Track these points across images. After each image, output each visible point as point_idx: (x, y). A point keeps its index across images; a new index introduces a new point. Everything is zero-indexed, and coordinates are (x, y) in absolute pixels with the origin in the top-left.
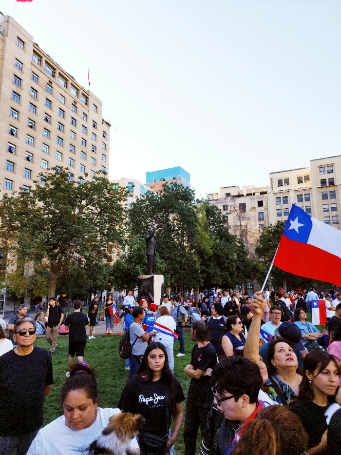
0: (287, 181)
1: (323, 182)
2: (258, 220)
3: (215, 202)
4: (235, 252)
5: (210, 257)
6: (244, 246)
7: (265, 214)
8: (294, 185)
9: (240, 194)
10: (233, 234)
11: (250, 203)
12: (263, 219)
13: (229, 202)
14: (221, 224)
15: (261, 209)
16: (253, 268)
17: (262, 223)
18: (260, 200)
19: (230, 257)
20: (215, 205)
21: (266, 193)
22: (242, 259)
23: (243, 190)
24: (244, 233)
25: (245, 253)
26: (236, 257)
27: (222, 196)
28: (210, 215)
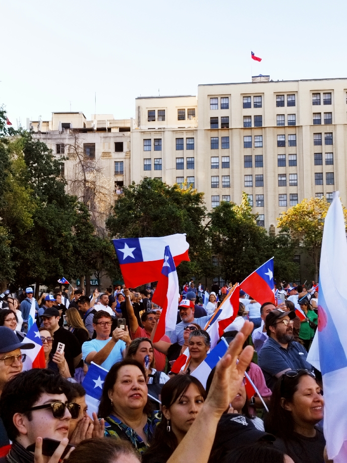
0: (162, 114)
1: (214, 121)
2: (113, 173)
3: (42, 136)
4: (73, 224)
5: (29, 233)
6: (89, 215)
7: (125, 165)
8: (172, 121)
9: (87, 127)
10: (71, 194)
11: (103, 145)
12: (122, 172)
13: (67, 139)
14: (52, 176)
15: (120, 156)
16: (101, 251)
17: (120, 179)
18: (119, 140)
19: (64, 233)
20: (41, 141)
21: (128, 130)
22: (84, 237)
23: (92, 121)
24: (90, 192)
25: (90, 227)
26: (73, 233)
27: (55, 126)
28: (32, 159)
